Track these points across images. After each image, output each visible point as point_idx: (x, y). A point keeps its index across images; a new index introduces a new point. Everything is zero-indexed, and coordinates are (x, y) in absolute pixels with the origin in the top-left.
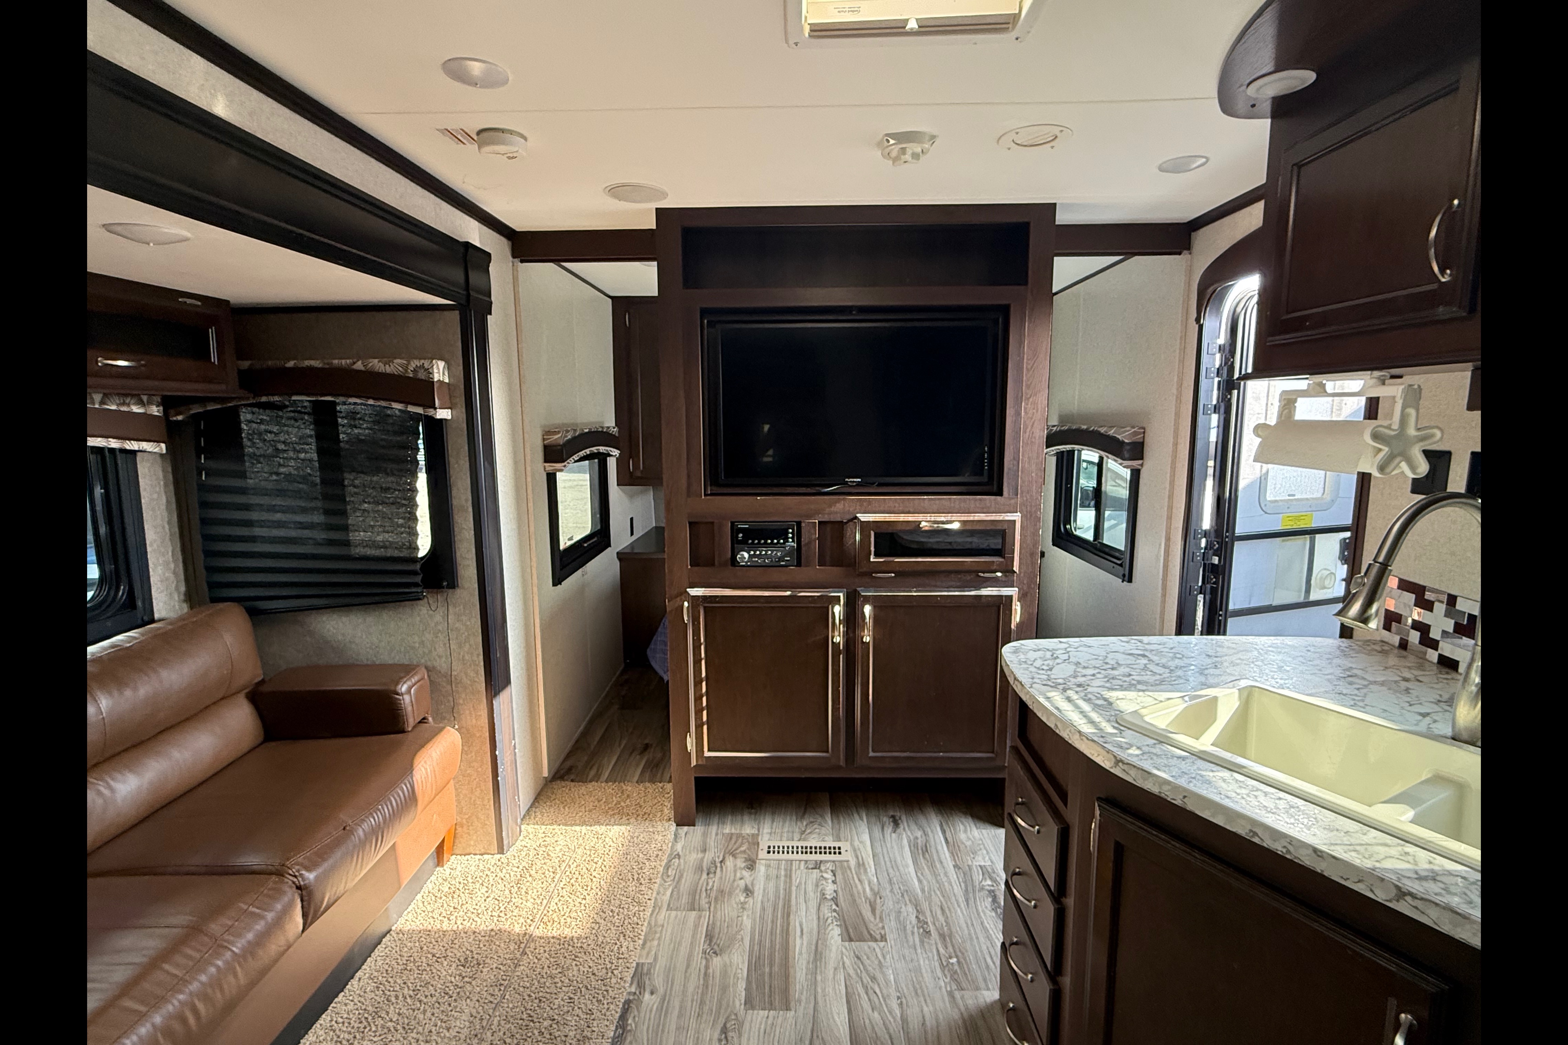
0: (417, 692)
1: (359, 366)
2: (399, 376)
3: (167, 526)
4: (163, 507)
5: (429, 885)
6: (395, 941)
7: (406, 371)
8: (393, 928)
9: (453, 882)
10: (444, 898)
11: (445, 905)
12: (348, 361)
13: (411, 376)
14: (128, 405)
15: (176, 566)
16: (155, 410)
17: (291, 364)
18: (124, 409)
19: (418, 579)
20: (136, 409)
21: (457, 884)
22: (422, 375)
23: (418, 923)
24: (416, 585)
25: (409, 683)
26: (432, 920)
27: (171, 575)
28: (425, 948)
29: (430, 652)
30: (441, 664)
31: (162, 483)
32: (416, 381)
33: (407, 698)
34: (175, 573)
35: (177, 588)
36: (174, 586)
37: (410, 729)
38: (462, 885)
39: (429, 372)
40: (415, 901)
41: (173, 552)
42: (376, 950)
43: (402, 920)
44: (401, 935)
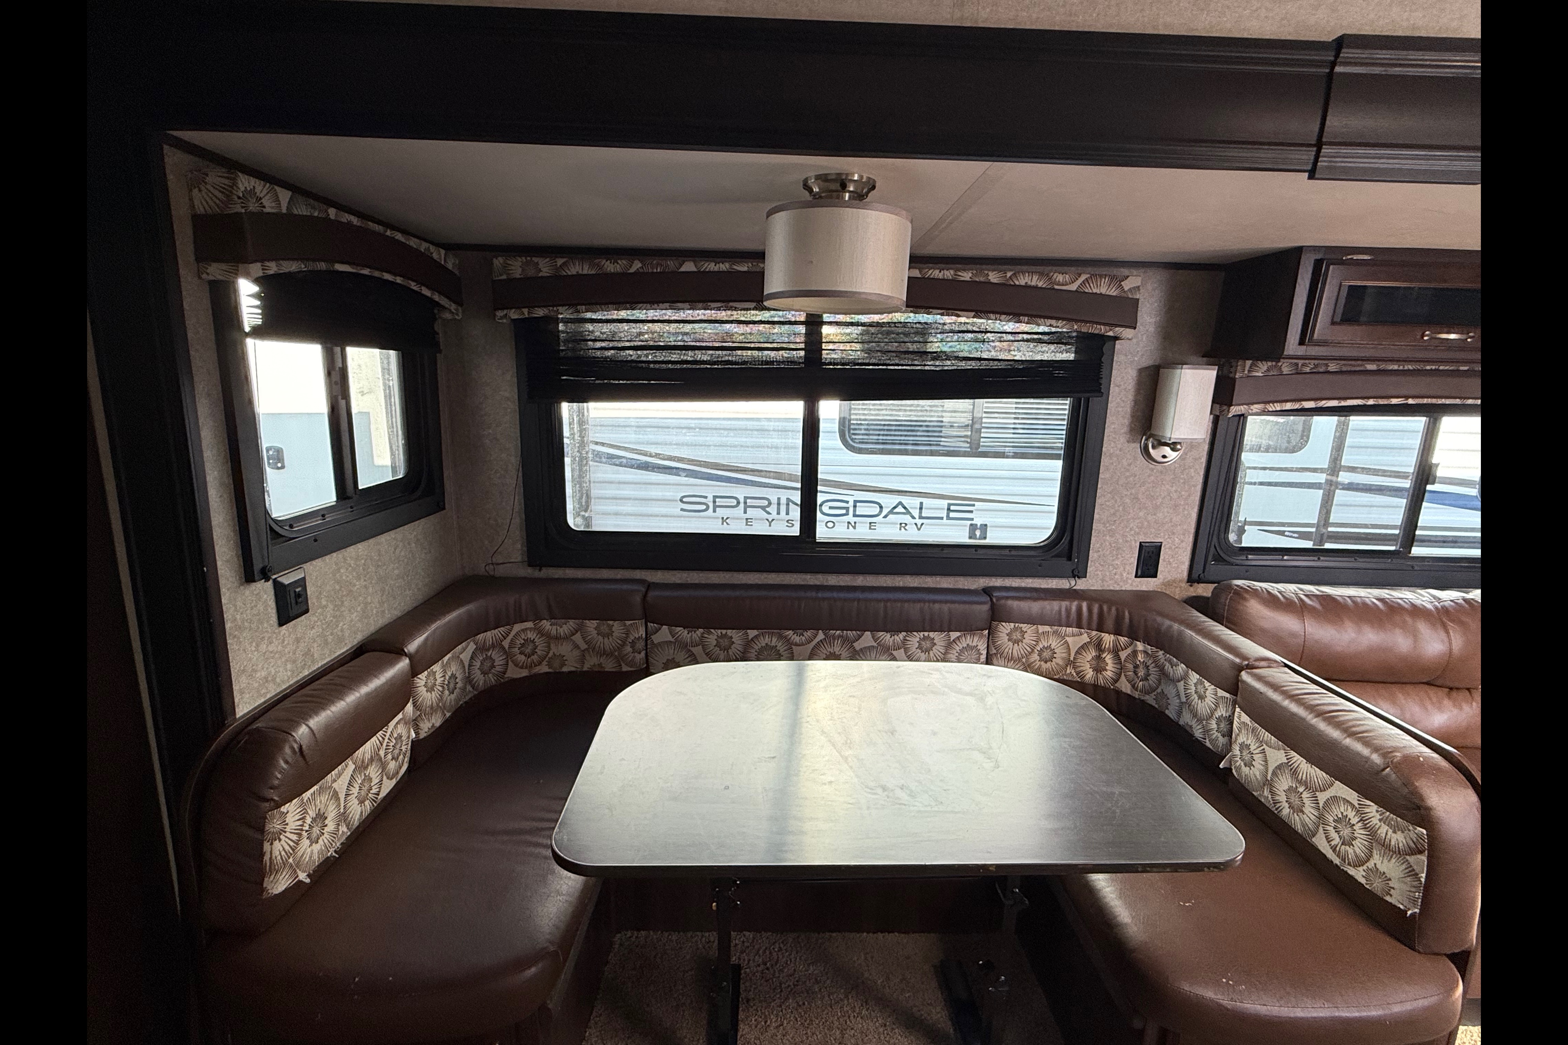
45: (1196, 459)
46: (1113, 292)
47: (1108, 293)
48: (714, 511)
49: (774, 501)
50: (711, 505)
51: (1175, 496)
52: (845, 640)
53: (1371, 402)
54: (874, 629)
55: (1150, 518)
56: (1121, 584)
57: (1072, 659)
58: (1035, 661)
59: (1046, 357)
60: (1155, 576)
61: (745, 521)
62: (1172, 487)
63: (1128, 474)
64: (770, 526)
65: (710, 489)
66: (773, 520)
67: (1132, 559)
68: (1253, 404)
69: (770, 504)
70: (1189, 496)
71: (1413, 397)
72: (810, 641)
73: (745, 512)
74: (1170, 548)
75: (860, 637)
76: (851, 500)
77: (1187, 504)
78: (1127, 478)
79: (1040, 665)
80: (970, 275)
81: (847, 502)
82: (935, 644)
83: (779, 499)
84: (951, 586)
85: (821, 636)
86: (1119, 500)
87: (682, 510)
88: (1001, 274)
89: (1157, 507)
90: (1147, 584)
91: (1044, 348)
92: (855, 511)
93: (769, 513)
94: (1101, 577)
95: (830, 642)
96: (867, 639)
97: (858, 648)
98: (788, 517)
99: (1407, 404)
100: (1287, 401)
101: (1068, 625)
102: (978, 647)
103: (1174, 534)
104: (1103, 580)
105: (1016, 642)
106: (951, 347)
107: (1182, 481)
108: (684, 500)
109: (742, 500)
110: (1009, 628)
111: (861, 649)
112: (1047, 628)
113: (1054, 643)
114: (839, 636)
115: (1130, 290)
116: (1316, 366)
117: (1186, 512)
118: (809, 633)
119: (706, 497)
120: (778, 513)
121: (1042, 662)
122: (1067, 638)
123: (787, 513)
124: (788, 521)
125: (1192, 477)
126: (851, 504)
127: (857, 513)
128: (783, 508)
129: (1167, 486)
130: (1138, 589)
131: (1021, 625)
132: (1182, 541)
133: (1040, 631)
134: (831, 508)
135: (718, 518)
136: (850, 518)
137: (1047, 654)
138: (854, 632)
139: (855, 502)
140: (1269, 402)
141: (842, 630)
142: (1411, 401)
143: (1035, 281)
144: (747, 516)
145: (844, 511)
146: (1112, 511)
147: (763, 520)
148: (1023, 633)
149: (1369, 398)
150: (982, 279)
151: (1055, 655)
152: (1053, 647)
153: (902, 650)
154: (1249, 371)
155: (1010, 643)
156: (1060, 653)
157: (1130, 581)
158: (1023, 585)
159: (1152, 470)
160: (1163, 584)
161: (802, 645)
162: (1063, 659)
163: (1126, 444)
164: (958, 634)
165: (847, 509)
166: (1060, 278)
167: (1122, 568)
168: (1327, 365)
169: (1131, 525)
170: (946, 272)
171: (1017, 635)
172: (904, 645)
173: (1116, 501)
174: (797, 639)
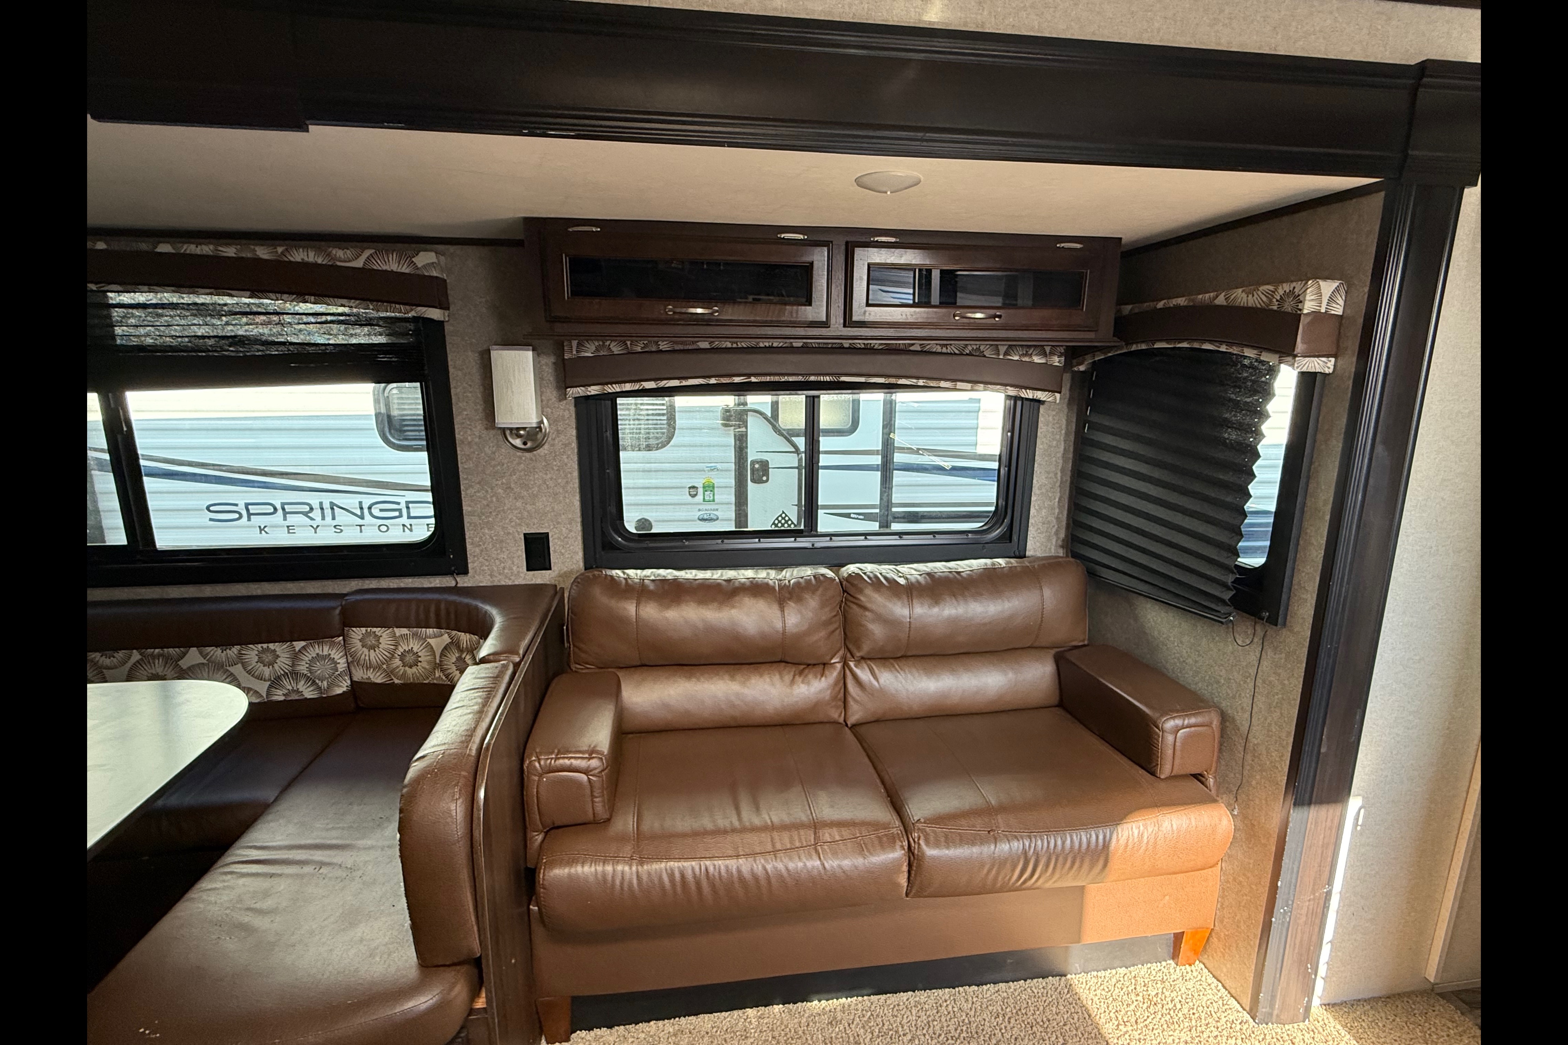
0: (1189, 737)
1: (1221, 300)
2: (1262, 310)
3: (1059, 474)
4: (1060, 455)
5: (1141, 970)
6: (1056, 989)
7: (1271, 301)
8: (1069, 976)
9: (1167, 994)
10: (1140, 998)
11: (1132, 1007)
12: (1212, 294)
13: (1275, 308)
14: (1031, 355)
15: (1061, 512)
16: (1057, 361)
17: (1160, 305)
18: (1026, 359)
19: (1227, 596)
20: (1037, 359)
21: (1169, 999)
22: (1288, 307)
23: (1091, 996)
24: (1223, 602)
25: (1179, 722)
26: (1104, 1006)
27: (1055, 521)
28: (1067, 1028)
29: (1234, 697)
30: (1242, 719)
31: (1063, 432)
32: (1280, 314)
33: (1170, 738)
34: (1057, 518)
35: (1057, 533)
36: (1054, 530)
37: (1162, 777)
38: (1171, 1006)
39: (1299, 300)
40: (1114, 971)
41: (1060, 499)
42: (1035, 980)
43: (1082, 977)
44: (1066, 991)
45: (566, 445)
46: (405, 269)
47: (399, 270)
48: (249, 519)
49: (316, 505)
50: (244, 513)
51: (551, 483)
52: (167, 659)
53: (713, 381)
54: (200, 645)
55: (529, 507)
56: (513, 578)
57: (438, 661)
58: (398, 667)
59: (363, 340)
60: (550, 569)
61: (286, 529)
62: (546, 474)
63: (493, 463)
64: (316, 532)
65: (240, 496)
66: (318, 526)
67: (520, 552)
68: (589, 386)
69: (312, 509)
70: (567, 482)
71: (755, 375)
72: (124, 663)
73: (285, 519)
74: (559, 538)
75: (184, 654)
76: (403, 501)
77: (567, 492)
78: (494, 466)
79: (405, 672)
80: (234, 250)
81: (398, 503)
82: (278, 656)
83: (321, 503)
84: (319, 591)
85: (136, 656)
86: (490, 490)
87: (211, 520)
88: (270, 249)
89: (534, 496)
90: (540, 577)
91: (358, 331)
92: (409, 513)
93: (312, 519)
94: (489, 572)
95: (149, 662)
96: (193, 656)
97: (185, 667)
98: (335, 523)
99: (750, 382)
100: (625, 382)
101: (427, 627)
102: (332, 656)
103: (558, 523)
104: (491, 575)
105: (373, 648)
106: (246, 331)
107: (555, 468)
108: (212, 508)
109: (279, 507)
110: (360, 633)
111: (189, 668)
112: (404, 631)
113: (415, 646)
114: (159, 655)
115: (424, 266)
116: (646, 346)
117: (567, 500)
118: (121, 654)
119: (236, 505)
120: (323, 518)
121: (407, 668)
122: (429, 640)
123: (334, 518)
124: (335, 527)
125: (566, 464)
126: (403, 506)
127: (412, 515)
128: (328, 512)
129: (541, 474)
130: (533, 582)
131: (374, 629)
132: (571, 531)
133: (397, 635)
134: (381, 510)
135: (255, 527)
136: (404, 520)
137: (409, 658)
138: (177, 649)
139: (408, 503)
140: (607, 384)
141: (162, 648)
142: (753, 379)
143: (310, 256)
144: (287, 523)
145: (397, 514)
146: (485, 502)
147: (306, 526)
148: (378, 638)
149: (710, 377)
150: (249, 255)
151: (420, 659)
152: (415, 650)
153: (240, 665)
154: (577, 352)
155: (364, 649)
156: (424, 656)
157: (522, 575)
158: (402, 585)
159: (520, 457)
160: (560, 576)
161: (115, 667)
162: (429, 662)
163: (485, 432)
164: (303, 643)
165: (400, 510)
166: (340, 253)
167: (510, 562)
168: (657, 343)
169: (510, 517)
170: (204, 247)
171: (371, 641)
172: (240, 659)
173: (487, 491)
174: (107, 661)
